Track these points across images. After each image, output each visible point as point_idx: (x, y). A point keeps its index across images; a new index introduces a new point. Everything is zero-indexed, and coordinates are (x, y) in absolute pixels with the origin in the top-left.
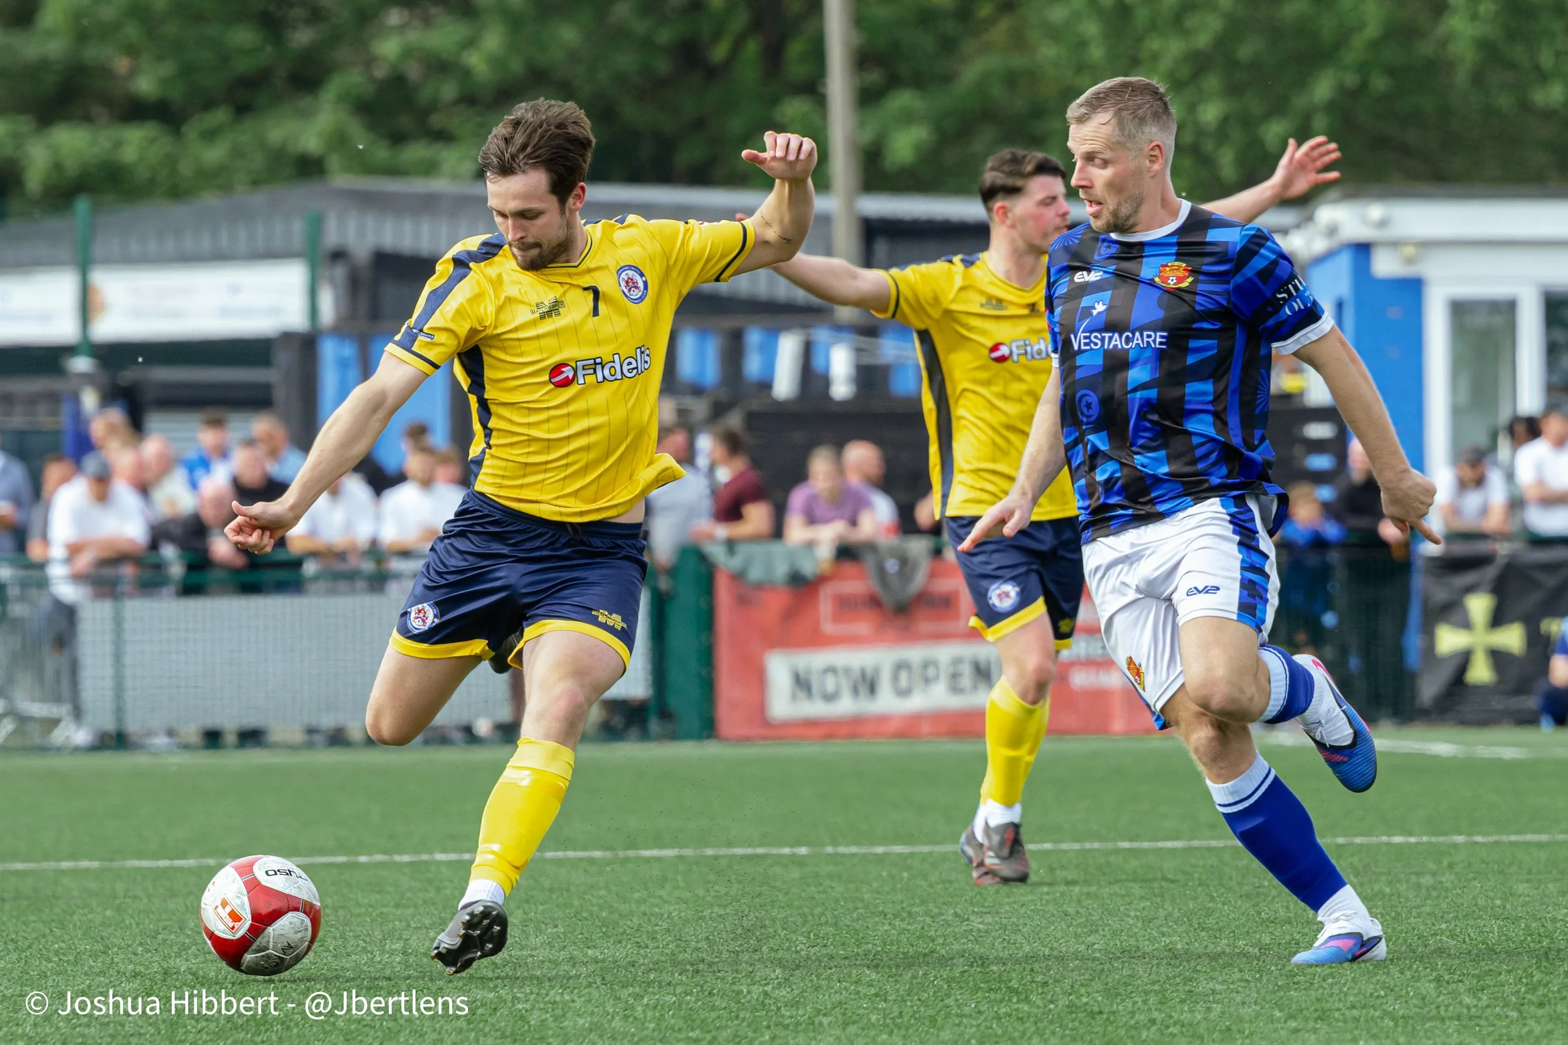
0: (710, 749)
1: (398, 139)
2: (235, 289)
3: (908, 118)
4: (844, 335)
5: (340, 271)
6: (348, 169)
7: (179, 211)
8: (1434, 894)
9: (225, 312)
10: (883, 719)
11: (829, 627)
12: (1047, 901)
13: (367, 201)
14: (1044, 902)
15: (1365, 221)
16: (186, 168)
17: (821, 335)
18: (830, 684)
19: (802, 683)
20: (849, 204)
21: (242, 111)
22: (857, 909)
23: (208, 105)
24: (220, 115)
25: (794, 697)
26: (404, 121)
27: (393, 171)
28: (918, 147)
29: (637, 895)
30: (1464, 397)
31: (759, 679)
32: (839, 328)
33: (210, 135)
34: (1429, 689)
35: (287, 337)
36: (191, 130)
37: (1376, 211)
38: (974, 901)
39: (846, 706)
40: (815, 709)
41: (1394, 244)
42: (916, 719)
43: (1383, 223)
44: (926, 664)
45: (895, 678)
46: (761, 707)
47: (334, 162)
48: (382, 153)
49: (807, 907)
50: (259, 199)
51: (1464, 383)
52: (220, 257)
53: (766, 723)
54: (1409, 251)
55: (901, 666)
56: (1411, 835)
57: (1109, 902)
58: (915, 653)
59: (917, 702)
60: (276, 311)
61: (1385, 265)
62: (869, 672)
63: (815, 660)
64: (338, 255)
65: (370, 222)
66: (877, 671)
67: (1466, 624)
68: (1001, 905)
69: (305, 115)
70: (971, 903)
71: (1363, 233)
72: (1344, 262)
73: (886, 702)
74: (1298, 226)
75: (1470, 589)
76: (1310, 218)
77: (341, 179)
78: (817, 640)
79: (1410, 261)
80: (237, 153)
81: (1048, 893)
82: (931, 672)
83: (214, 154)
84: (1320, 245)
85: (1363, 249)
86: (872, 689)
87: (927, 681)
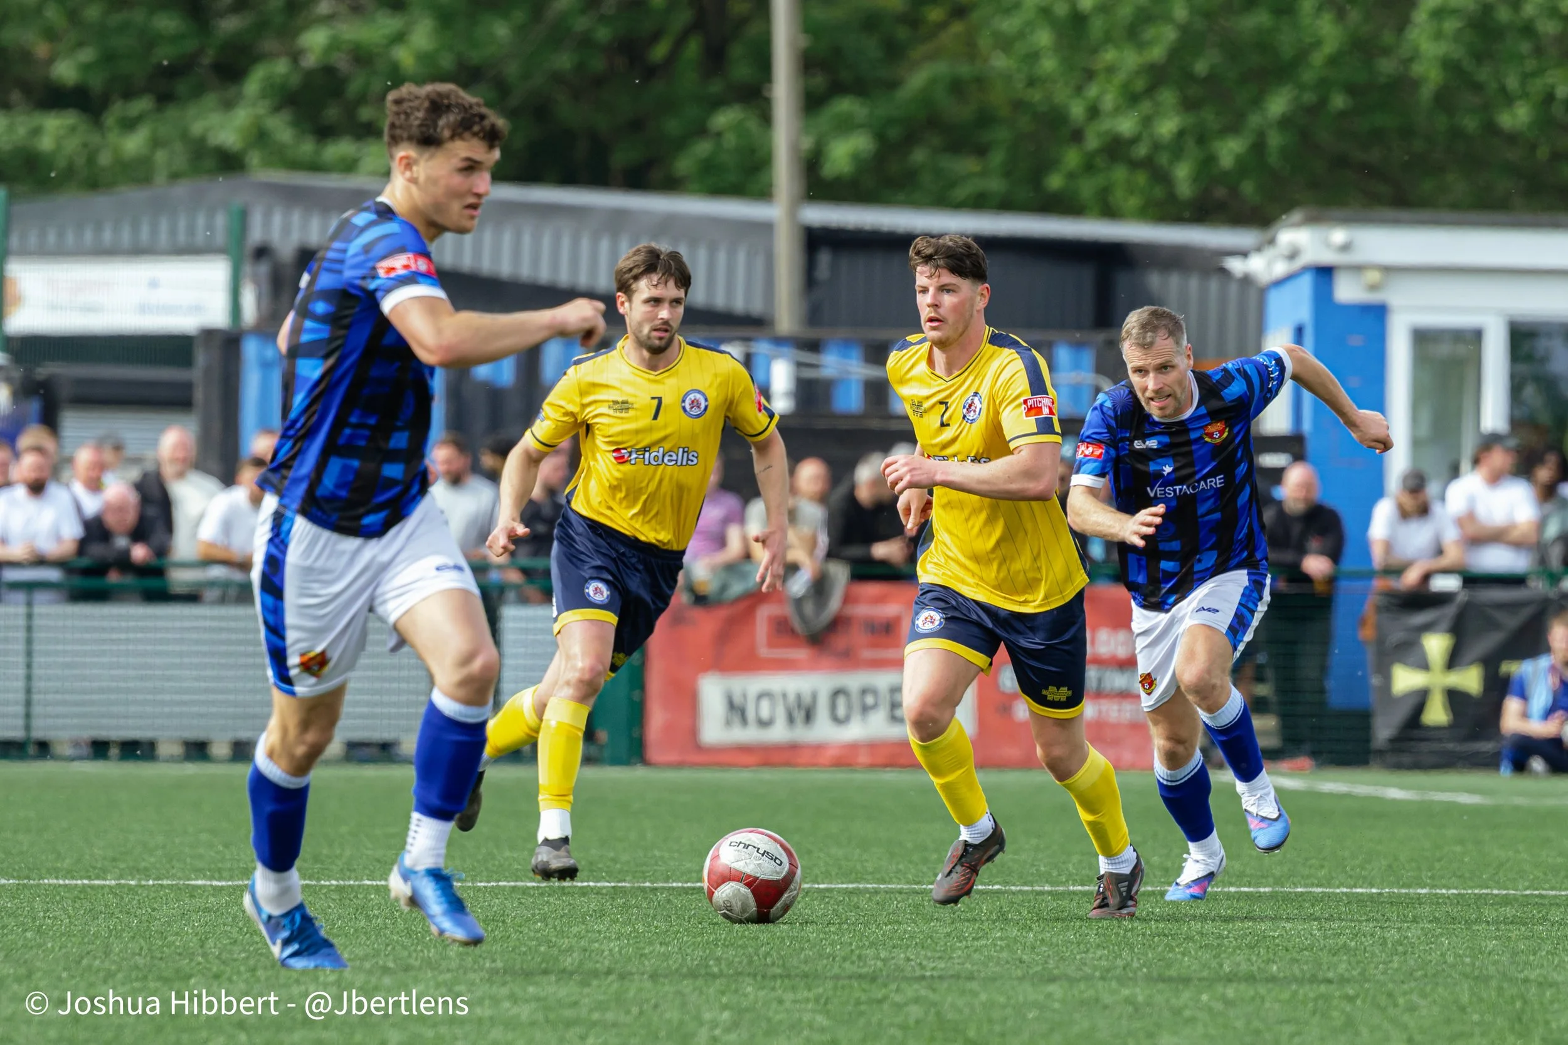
0: (637, 773)
1: (325, 133)
2: (154, 284)
3: (845, 126)
4: (785, 350)
5: (264, 268)
6: (267, 163)
7: (101, 202)
8: (1400, 949)
9: (143, 309)
10: (818, 748)
11: (764, 652)
12: (1002, 948)
13: (292, 196)
14: (998, 948)
15: (1328, 245)
16: (105, 159)
17: (762, 348)
18: (765, 712)
19: (736, 710)
20: (792, 213)
21: (165, 99)
22: (803, 949)
23: (128, 95)
24: (142, 104)
25: (728, 723)
26: (332, 113)
27: (315, 167)
28: (855, 157)
29: (575, 930)
30: (1424, 431)
31: (690, 701)
32: (779, 341)
33: (129, 125)
34: (1383, 730)
35: (209, 334)
36: (110, 119)
37: (1339, 235)
38: (925, 945)
39: (779, 733)
40: (749, 735)
41: (1358, 269)
42: (853, 747)
43: (1346, 248)
44: (864, 692)
45: (833, 707)
46: (693, 731)
47: (254, 159)
48: (307, 148)
49: (752, 947)
50: (181, 189)
51: (1426, 416)
52: (139, 251)
53: (699, 748)
54: (1373, 276)
55: (837, 693)
56: (1372, 886)
57: (1064, 949)
58: (854, 680)
59: (855, 731)
60: (197, 309)
61: (1347, 291)
62: (807, 699)
63: (750, 685)
64: (262, 252)
65: (296, 217)
66: (814, 696)
67: (1424, 665)
68: (953, 950)
69: (228, 105)
70: (923, 947)
71: (1327, 257)
72: (1305, 285)
73: (824, 731)
74: (1259, 249)
75: (1428, 627)
76: (1272, 242)
77: (262, 173)
78: (750, 663)
79: (1373, 288)
80: (156, 143)
81: (1001, 939)
82: (870, 700)
83: (133, 144)
84: (1280, 269)
85: (1325, 273)
86: (809, 717)
87: (865, 709)
